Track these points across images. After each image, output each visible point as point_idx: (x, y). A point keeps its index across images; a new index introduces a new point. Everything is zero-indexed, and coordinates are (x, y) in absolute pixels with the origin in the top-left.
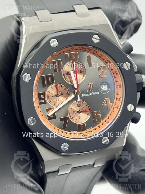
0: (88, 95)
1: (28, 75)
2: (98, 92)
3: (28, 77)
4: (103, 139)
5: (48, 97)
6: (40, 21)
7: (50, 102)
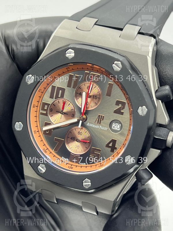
0: (94, 126)
2: (107, 128)
4: (85, 180)
5: (51, 110)
6: (77, 28)
7: (51, 116)
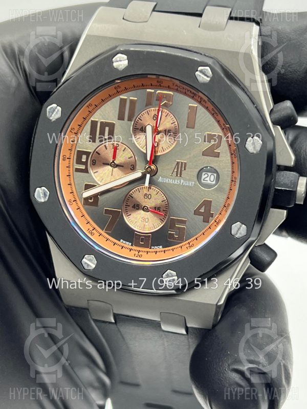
0: (171, 181)
1: (59, 108)
2: (193, 183)
3: (57, 113)
4: (166, 273)
5: (94, 161)
6: (123, 19)
7: (95, 173)
